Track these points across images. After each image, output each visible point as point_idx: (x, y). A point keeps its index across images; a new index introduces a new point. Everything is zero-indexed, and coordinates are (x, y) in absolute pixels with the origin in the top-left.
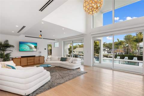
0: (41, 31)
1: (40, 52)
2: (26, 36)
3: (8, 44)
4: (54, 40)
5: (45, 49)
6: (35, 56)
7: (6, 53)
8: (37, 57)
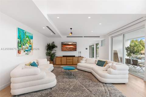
0: (71, 29)
1: (80, 52)
2: (67, 37)
3: (55, 45)
4: (99, 37)
5: (87, 49)
6: (75, 56)
7: (52, 52)
8: (76, 57)
